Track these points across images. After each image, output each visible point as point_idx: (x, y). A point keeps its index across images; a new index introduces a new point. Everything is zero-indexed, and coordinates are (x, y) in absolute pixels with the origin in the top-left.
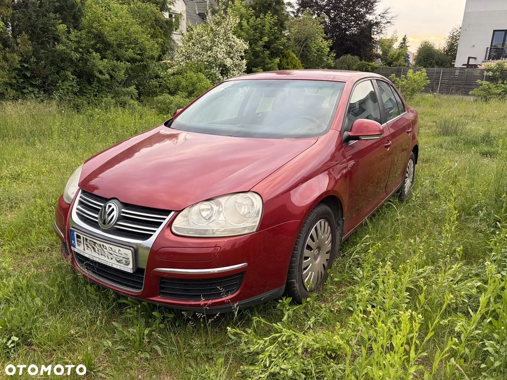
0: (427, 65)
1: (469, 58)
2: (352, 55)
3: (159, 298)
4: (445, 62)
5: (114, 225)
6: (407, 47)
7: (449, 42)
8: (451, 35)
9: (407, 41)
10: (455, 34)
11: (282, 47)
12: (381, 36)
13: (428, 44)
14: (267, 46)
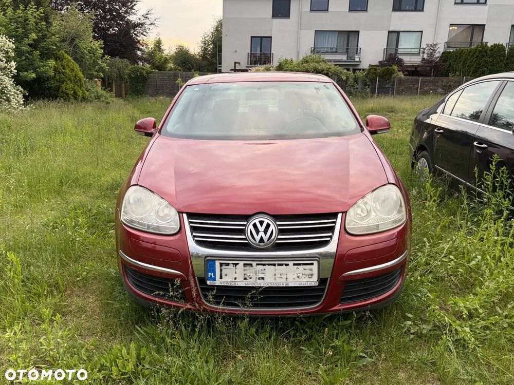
0: (186, 69)
1: (235, 63)
2: (121, 58)
3: (339, 306)
4: (202, 67)
5: (276, 240)
6: (163, 50)
7: (202, 47)
8: (204, 40)
9: (162, 44)
10: (207, 39)
11: (55, 47)
12: (145, 38)
13: (183, 49)
14: (34, 46)
